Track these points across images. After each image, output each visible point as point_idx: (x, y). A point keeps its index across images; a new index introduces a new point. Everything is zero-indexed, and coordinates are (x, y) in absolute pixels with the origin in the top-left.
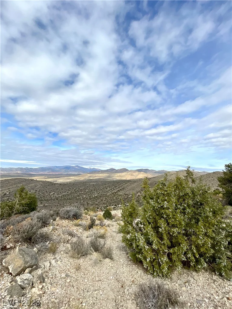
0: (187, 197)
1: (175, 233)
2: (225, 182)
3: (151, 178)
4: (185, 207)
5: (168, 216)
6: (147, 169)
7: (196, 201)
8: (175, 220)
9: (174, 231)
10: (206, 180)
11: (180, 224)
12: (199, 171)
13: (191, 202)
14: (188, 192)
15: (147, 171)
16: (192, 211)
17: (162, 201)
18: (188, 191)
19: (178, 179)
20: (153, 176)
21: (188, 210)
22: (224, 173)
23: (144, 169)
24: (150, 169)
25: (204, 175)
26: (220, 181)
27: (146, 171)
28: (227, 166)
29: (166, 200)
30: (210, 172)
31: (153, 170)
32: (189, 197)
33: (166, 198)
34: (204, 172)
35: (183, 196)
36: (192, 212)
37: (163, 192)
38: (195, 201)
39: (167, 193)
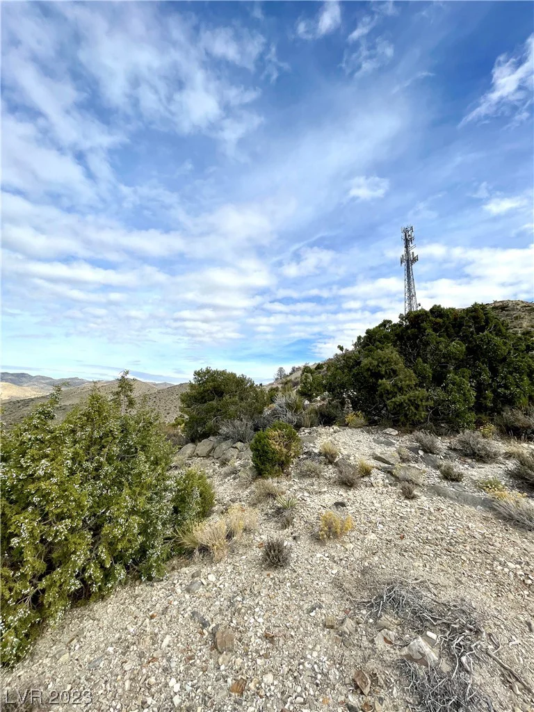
0: (110, 439)
1: (61, 533)
2: (190, 403)
3: (32, 400)
4: (101, 463)
5: (45, 496)
6: (23, 374)
7: (128, 445)
8: (67, 500)
9: (57, 531)
10: (167, 399)
11: (80, 506)
12: (157, 383)
13: (116, 449)
14: (112, 429)
15: (24, 379)
16: (115, 470)
17: (33, 461)
18: (114, 425)
19: (95, 399)
20: (40, 394)
21: (107, 468)
22: (191, 386)
23: (12, 375)
24: (33, 374)
25: (163, 391)
26: (183, 401)
27: (19, 379)
28: (197, 374)
29: (46, 456)
30: (176, 384)
31: (43, 378)
32: (115, 438)
33: (48, 451)
34: (165, 384)
35: (101, 438)
36: (116, 472)
37: (39, 437)
38: (125, 446)
39: (52, 438)
